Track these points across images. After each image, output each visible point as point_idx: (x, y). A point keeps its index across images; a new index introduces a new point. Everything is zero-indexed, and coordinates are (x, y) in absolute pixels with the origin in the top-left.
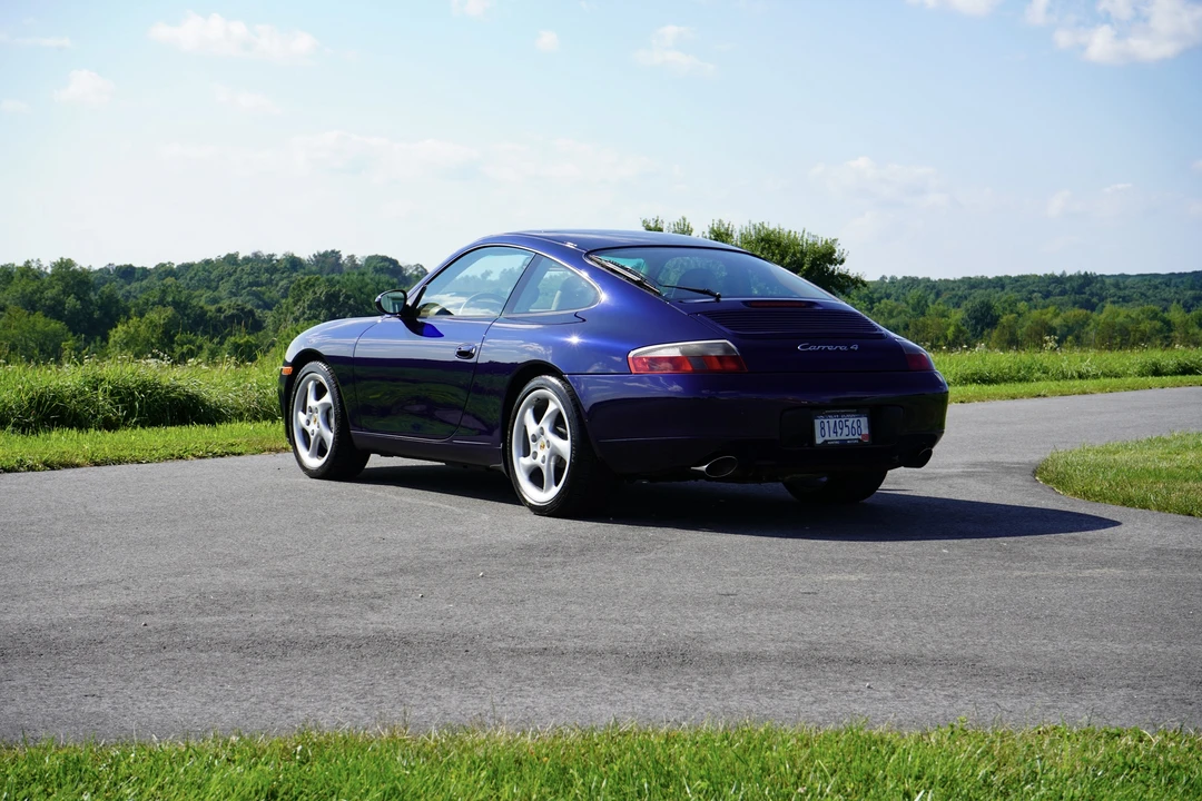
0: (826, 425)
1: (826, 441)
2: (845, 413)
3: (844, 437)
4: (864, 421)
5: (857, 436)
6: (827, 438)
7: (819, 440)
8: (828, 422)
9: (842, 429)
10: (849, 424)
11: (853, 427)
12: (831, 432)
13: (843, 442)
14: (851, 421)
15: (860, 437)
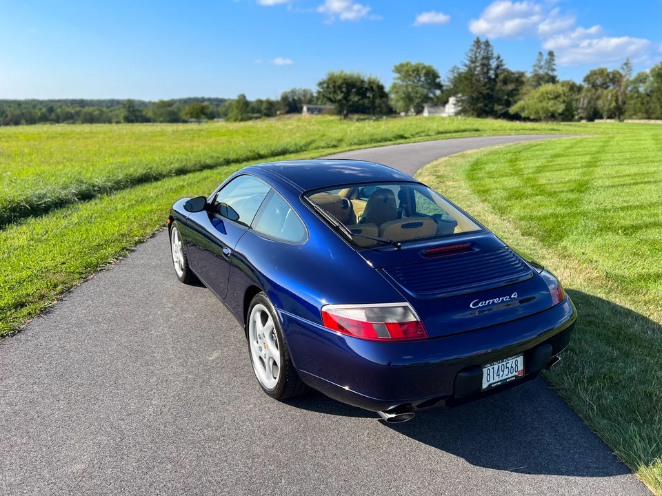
0: (491, 370)
1: (490, 385)
2: (506, 357)
3: (505, 377)
4: (520, 359)
5: (515, 374)
6: (492, 381)
7: (485, 385)
8: (493, 368)
9: (503, 371)
10: (509, 365)
11: (512, 367)
12: (495, 375)
13: (503, 382)
14: (511, 362)
15: (517, 374)
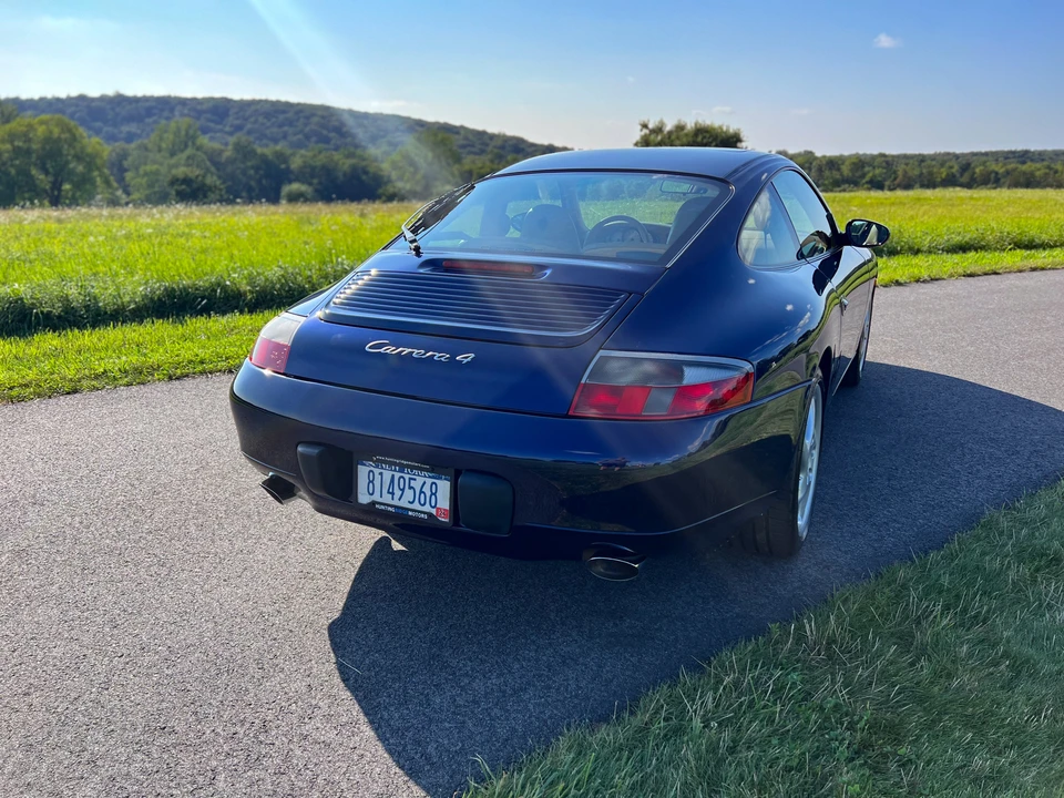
0: (378, 478)
2: (412, 468)
3: (404, 503)
4: (444, 487)
5: (427, 508)
6: (376, 497)
7: (364, 499)
8: (381, 474)
9: (403, 490)
10: (417, 485)
11: (421, 492)
12: (385, 491)
13: (400, 511)
14: (421, 481)
15: (434, 511)
